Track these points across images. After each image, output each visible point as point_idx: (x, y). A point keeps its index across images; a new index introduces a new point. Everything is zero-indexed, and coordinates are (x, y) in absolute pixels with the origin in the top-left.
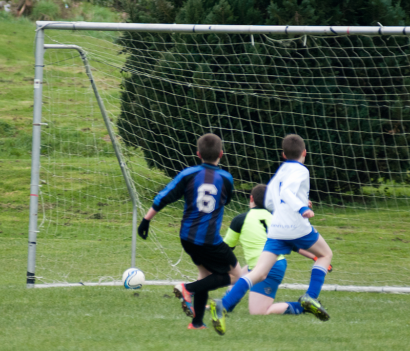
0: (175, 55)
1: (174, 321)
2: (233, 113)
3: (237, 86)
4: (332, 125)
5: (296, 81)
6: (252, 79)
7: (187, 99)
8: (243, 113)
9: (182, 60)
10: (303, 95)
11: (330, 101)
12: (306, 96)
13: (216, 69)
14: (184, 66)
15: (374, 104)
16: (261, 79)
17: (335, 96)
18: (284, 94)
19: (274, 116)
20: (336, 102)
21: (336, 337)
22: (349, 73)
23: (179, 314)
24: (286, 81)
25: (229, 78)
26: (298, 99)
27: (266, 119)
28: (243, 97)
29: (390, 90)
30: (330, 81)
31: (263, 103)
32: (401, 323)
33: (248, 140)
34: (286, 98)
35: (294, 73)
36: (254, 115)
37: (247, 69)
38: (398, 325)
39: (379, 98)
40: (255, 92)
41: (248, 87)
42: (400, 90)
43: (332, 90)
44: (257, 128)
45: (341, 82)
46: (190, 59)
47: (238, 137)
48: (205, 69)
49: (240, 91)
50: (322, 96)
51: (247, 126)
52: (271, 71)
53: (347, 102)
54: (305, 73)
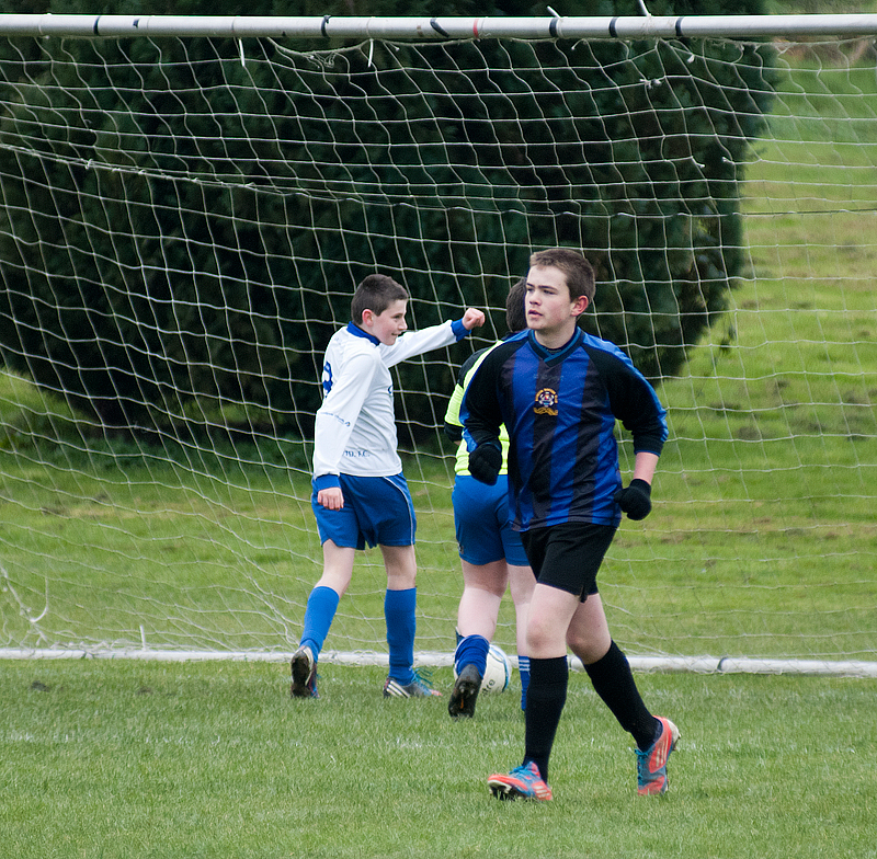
0: (51, 92)
1: (56, 746)
2: (198, 231)
3: (206, 168)
4: (440, 259)
5: (350, 155)
6: (240, 150)
7: (83, 198)
8: (221, 230)
9: (70, 103)
10: (367, 189)
11: (434, 203)
12: (376, 189)
13: (152, 126)
14: (74, 119)
15: (542, 208)
16: (265, 151)
17: (449, 191)
18: (321, 186)
19: (297, 240)
20: (448, 203)
21: (455, 781)
22: (479, 132)
23: (70, 728)
24: (327, 154)
25: (186, 146)
26: (355, 197)
27: (278, 245)
28: (221, 191)
29: (579, 175)
30: (433, 154)
31: (270, 207)
32: (615, 744)
33: (236, 298)
34: (328, 195)
35: (343, 133)
36: (250, 238)
37: (229, 124)
38: (607, 748)
39: (553, 194)
40: (248, 181)
41: (233, 170)
42: (606, 174)
43: (437, 174)
44: (257, 269)
45: (462, 155)
46: (88, 102)
47: (210, 290)
48: (126, 125)
49: (213, 179)
50: (414, 191)
51: (231, 264)
52: (288, 130)
53: (476, 205)
54: (371, 134)
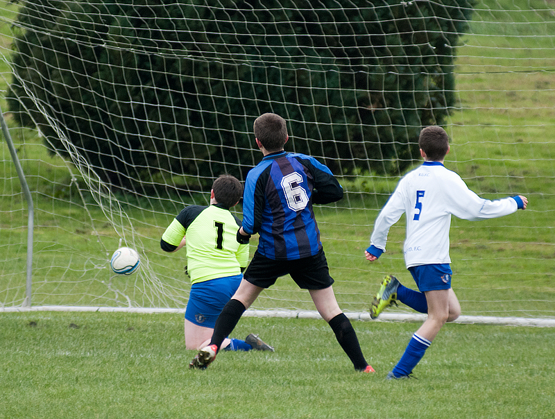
0: (83, 6)
1: (83, 358)
2: (161, 83)
3: (167, 46)
4: (291, 98)
5: (244, 40)
6: (185, 37)
7: (99, 65)
8: (174, 83)
9: (95, 11)
10: (253, 58)
11: (289, 66)
12: (257, 58)
13: (138, 23)
14: (96, 19)
15: (347, 69)
16: (198, 37)
17: (297, 60)
18: (229, 57)
19: (214, 87)
20: (297, 66)
21: (297, 379)
22: (314, 29)
23: (90, 349)
24: (232, 40)
25: (156, 35)
26: (247, 63)
27: (204, 89)
28: (174, 61)
29: (368, 52)
30: (289, 41)
31: (201, 69)
32: (383, 361)
33: (181, 119)
34: (232, 62)
35: (241, 28)
36: (189, 86)
37: (180, 24)
38: (379, 362)
39: (353, 62)
40: (189, 54)
41: (182, 48)
42: (382, 51)
43: (292, 52)
44: (193, 102)
45: (304, 41)
46: (103, 10)
47: (167, 114)
48: (124, 23)
49: (171, 52)
50: (278, 60)
51: (179, 100)
52: (211, 27)
53: (311, 67)
54: (256, 29)
